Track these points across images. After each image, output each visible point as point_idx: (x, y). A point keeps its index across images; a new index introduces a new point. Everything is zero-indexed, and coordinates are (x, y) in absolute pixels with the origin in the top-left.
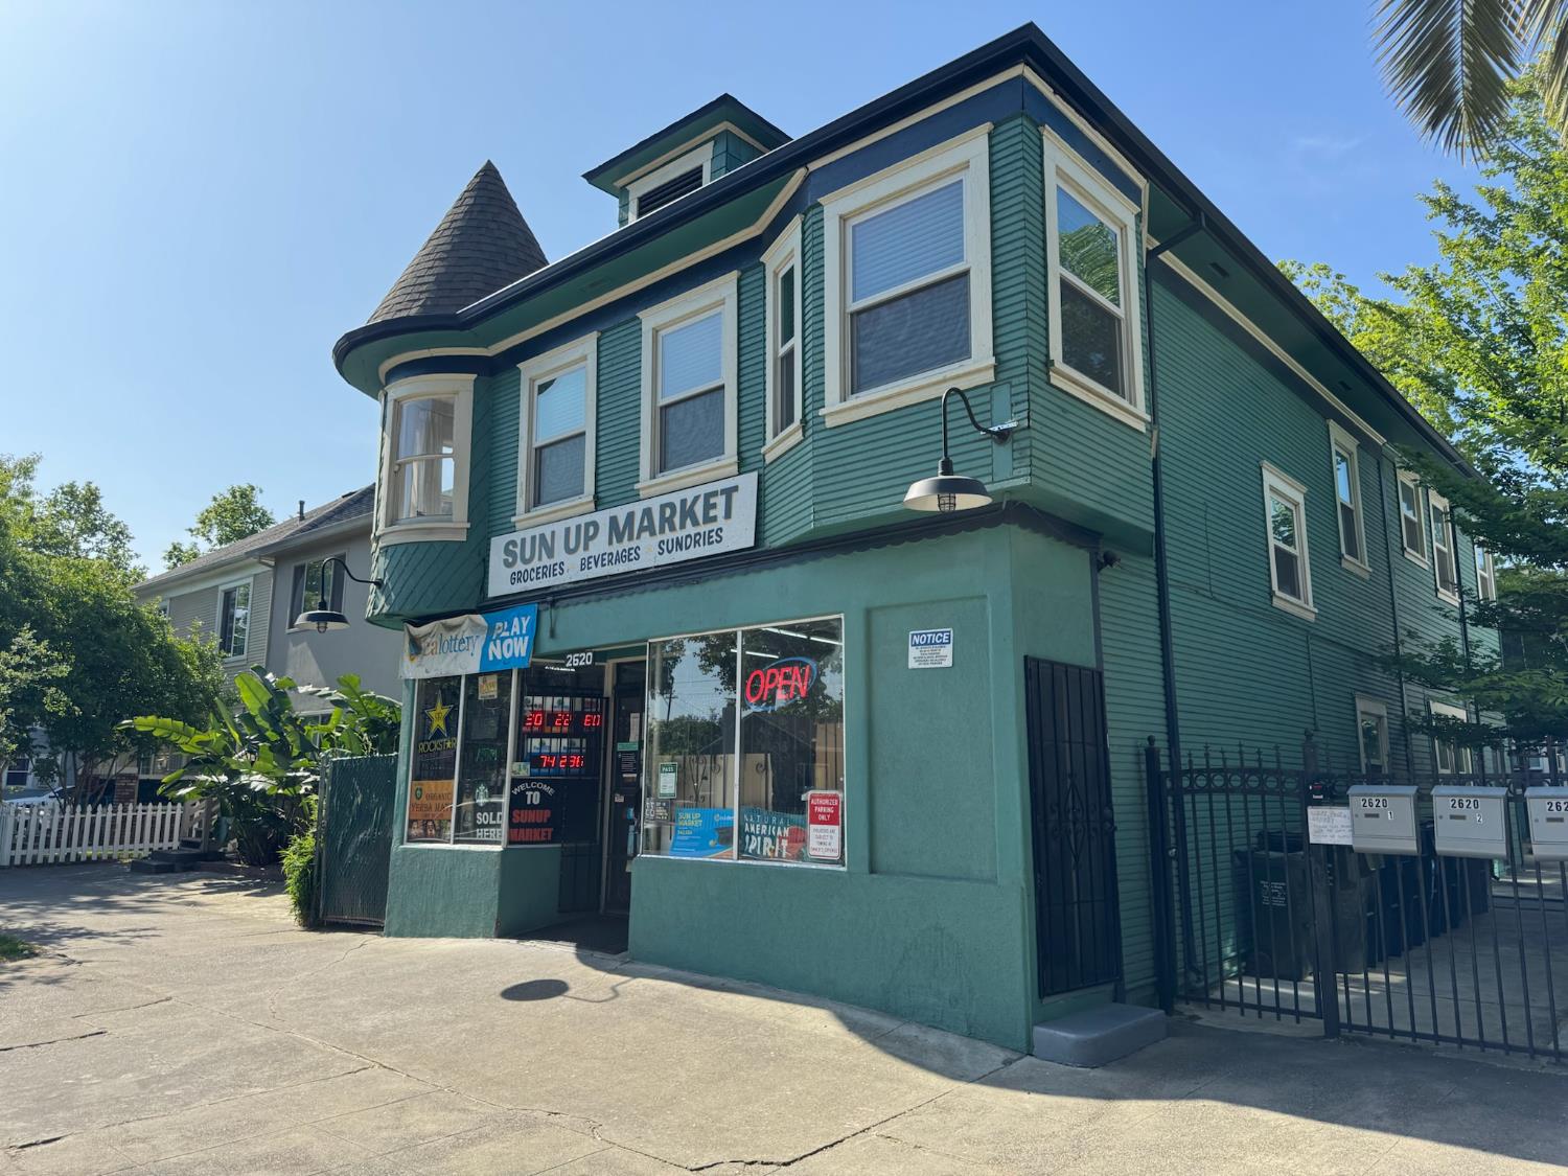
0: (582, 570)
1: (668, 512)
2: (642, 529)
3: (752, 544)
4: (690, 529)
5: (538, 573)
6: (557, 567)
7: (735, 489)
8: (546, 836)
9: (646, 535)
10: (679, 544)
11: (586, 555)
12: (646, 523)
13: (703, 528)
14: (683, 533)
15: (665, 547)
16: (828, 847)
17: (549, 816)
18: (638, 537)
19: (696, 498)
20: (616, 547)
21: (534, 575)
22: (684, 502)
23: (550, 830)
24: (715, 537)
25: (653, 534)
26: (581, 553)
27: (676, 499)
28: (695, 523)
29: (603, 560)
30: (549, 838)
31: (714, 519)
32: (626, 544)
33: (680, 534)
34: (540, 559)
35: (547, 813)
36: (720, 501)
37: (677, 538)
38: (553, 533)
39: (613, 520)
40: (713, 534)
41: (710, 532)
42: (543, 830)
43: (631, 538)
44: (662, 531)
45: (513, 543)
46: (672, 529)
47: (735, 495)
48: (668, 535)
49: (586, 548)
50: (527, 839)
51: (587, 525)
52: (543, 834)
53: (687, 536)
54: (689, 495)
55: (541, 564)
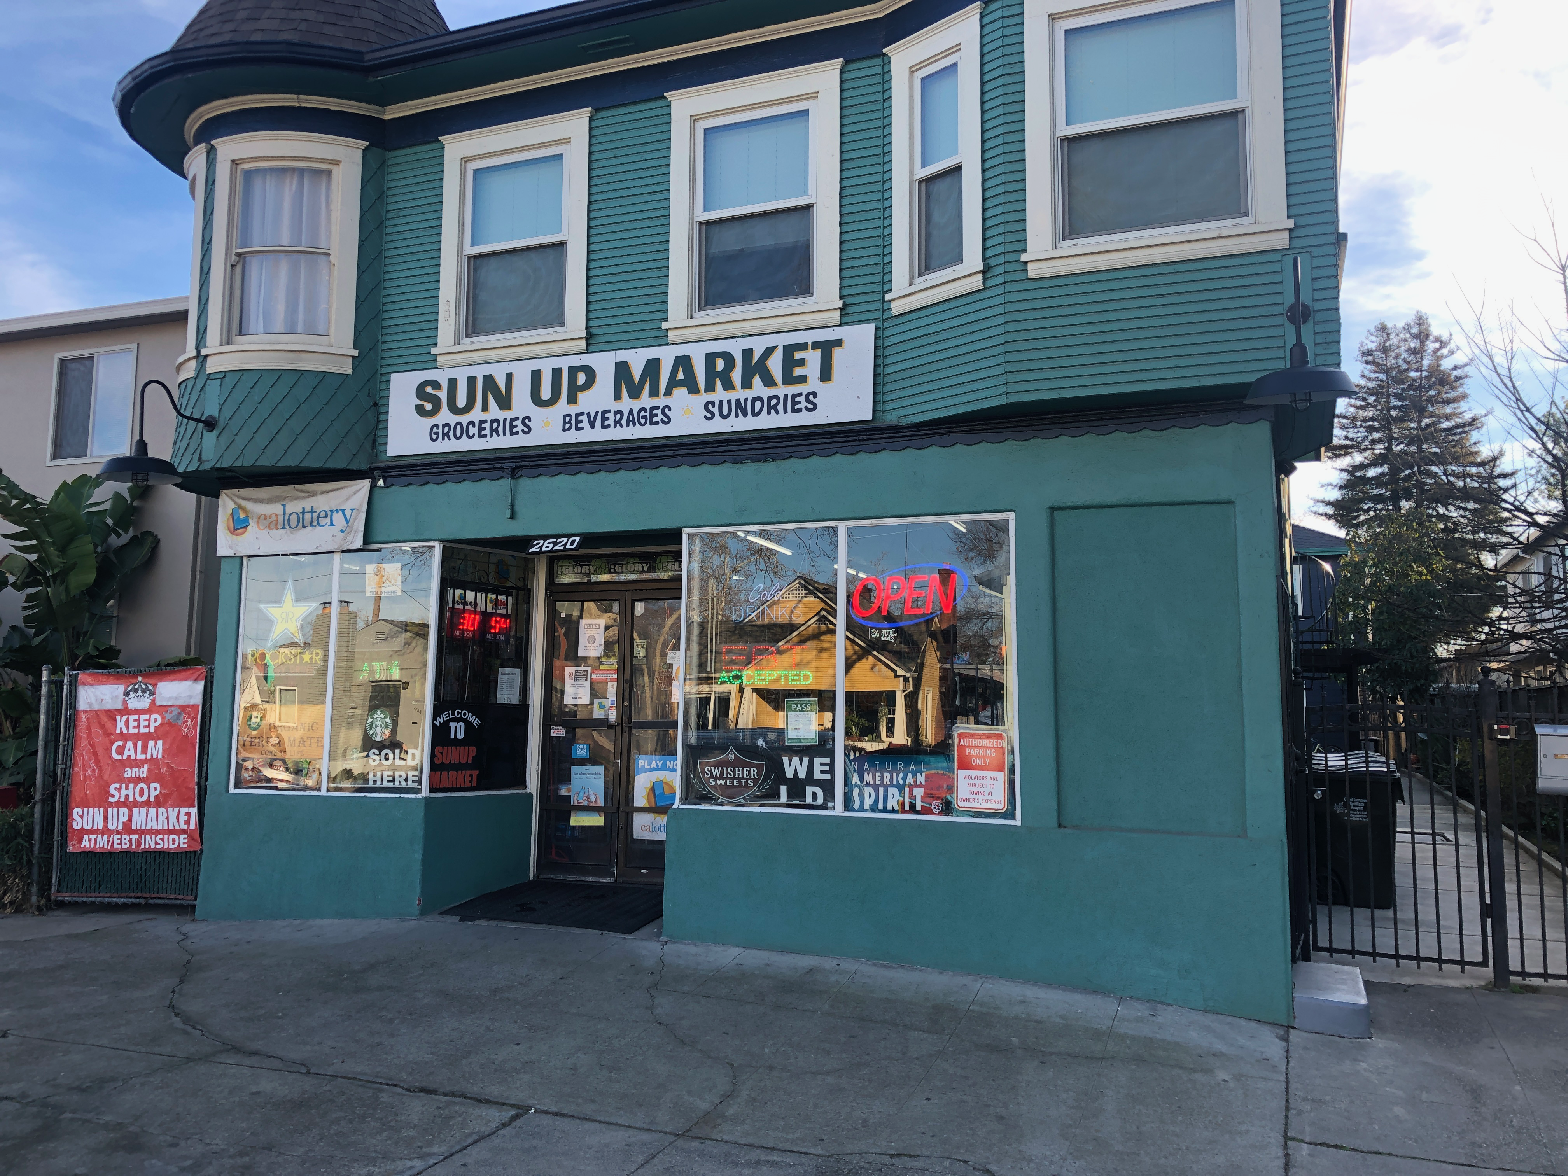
0: (564, 430)
1: (720, 365)
2: (673, 383)
3: (871, 418)
4: (758, 388)
5: (481, 429)
6: (519, 423)
7: (839, 343)
8: (471, 782)
9: (680, 393)
10: (741, 408)
11: (573, 410)
12: (681, 376)
13: (781, 391)
14: (749, 394)
15: (716, 410)
16: (987, 797)
17: (474, 754)
18: (668, 393)
19: (770, 351)
20: (627, 404)
21: (473, 430)
22: (747, 353)
23: (475, 773)
24: (803, 404)
25: (693, 390)
26: (562, 406)
27: (735, 348)
28: (769, 381)
29: (604, 419)
30: (474, 785)
31: (803, 379)
32: (645, 401)
33: (740, 394)
34: (485, 408)
35: (472, 751)
36: (813, 358)
37: (738, 400)
38: (509, 377)
39: (622, 369)
40: (802, 399)
41: (794, 396)
42: (468, 772)
43: (654, 393)
44: (710, 388)
45: (436, 385)
46: (728, 386)
47: (836, 352)
48: (720, 394)
49: (572, 400)
50: (450, 786)
51: (573, 371)
52: (468, 778)
53: (754, 400)
54: (758, 346)
55: (488, 416)
